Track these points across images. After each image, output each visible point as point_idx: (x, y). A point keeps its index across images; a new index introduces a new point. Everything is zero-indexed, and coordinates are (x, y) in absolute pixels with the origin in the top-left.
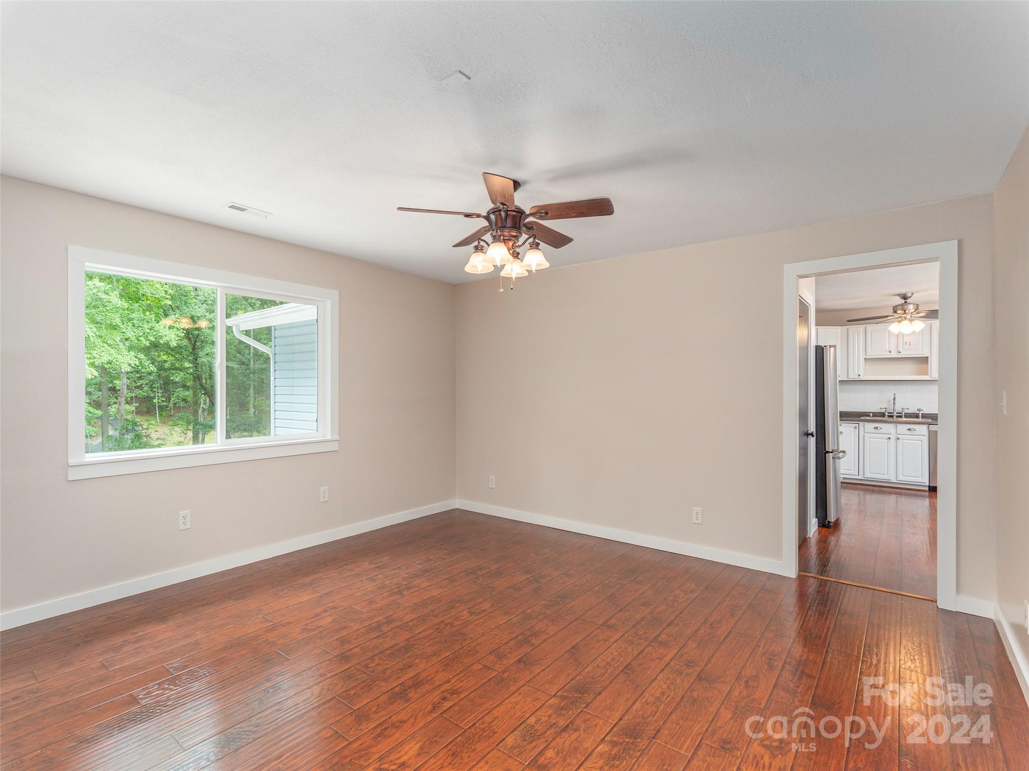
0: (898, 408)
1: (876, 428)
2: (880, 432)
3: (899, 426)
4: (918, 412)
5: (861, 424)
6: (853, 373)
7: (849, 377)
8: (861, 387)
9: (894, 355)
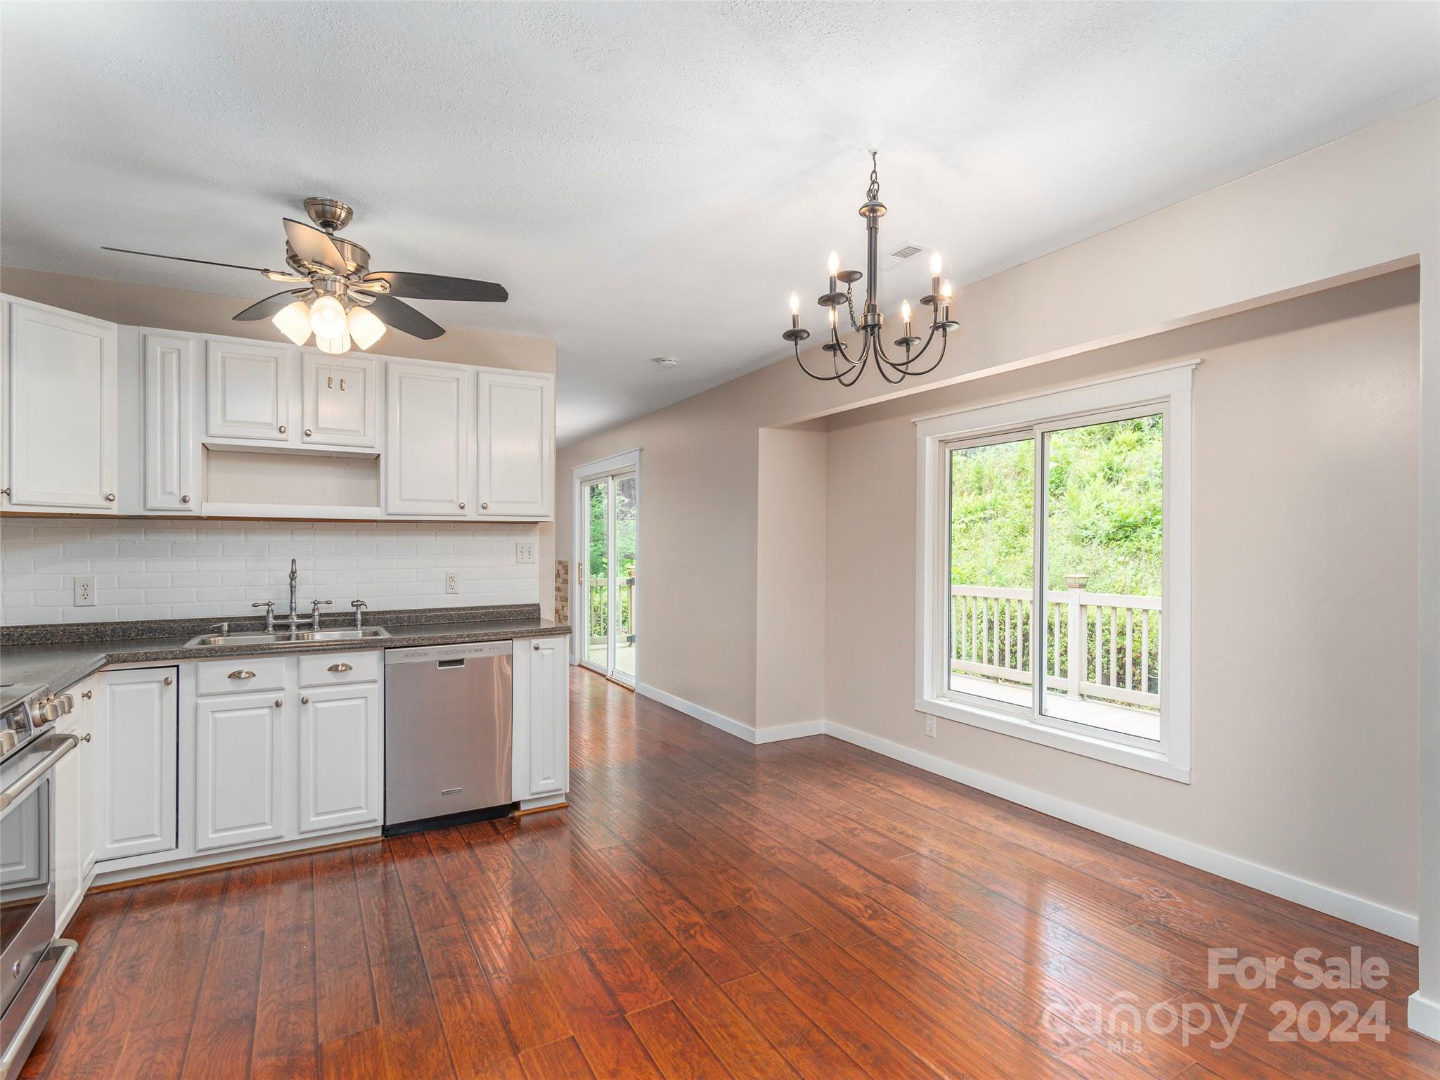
0: (303, 606)
1: (235, 676)
2: (246, 688)
3: (308, 662)
4: (354, 609)
5: (185, 666)
6: (164, 492)
7: (150, 504)
8: (193, 538)
9: (293, 441)
